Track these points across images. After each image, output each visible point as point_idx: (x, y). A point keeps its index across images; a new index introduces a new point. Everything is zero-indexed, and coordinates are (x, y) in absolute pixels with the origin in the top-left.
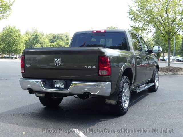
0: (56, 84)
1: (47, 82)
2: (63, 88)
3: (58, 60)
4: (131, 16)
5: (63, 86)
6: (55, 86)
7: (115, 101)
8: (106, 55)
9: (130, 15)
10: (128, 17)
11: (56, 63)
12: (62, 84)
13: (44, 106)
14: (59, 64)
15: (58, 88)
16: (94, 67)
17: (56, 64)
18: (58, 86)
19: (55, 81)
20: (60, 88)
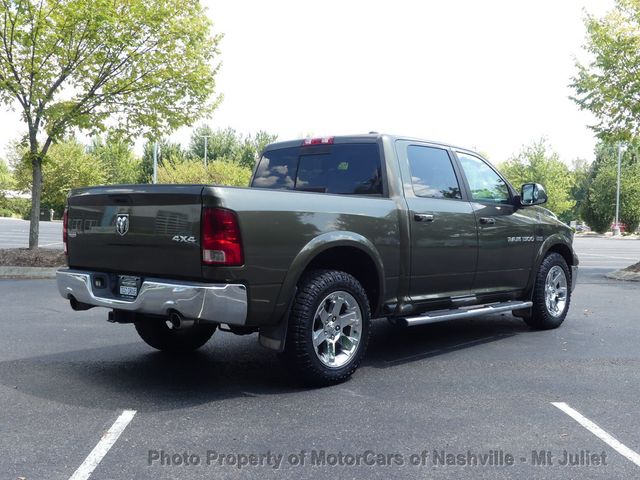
1: (107, 281)
3: (124, 218)
4: (583, 96)
5: (135, 291)
7: (279, 342)
8: (223, 205)
9: (580, 91)
10: (571, 98)
11: (119, 227)
12: (134, 287)
13: (153, 350)
14: (124, 230)
16: (192, 239)
17: (120, 230)
18: (127, 290)
19: (122, 277)
20: (128, 296)
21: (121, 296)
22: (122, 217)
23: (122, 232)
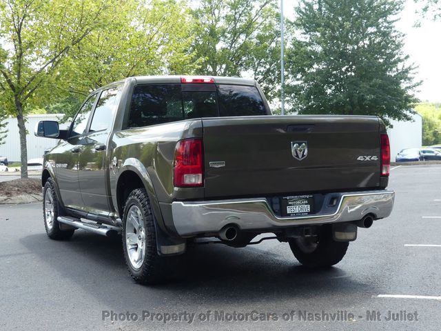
0: (291, 205)
2: (309, 213)
5: (307, 208)
6: (289, 210)
12: (306, 204)
14: (303, 155)
15: (296, 214)
16: (375, 158)
18: (296, 209)
19: (288, 198)
20: (301, 214)
21: (289, 215)
22: (300, 144)
23: (300, 156)
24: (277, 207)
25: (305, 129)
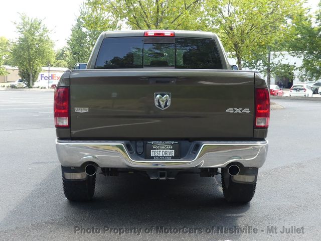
0: (155, 149)
1: (133, 147)
2: (173, 158)
5: (172, 153)
6: (152, 154)
11: (159, 103)
12: (170, 149)
14: (166, 106)
15: (159, 158)
16: (247, 111)
17: (160, 105)
18: (161, 153)
19: (152, 143)
20: (164, 158)
21: (152, 158)
22: (163, 95)
23: (163, 106)
24: (140, 150)
25: (168, 82)
